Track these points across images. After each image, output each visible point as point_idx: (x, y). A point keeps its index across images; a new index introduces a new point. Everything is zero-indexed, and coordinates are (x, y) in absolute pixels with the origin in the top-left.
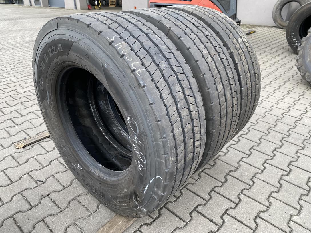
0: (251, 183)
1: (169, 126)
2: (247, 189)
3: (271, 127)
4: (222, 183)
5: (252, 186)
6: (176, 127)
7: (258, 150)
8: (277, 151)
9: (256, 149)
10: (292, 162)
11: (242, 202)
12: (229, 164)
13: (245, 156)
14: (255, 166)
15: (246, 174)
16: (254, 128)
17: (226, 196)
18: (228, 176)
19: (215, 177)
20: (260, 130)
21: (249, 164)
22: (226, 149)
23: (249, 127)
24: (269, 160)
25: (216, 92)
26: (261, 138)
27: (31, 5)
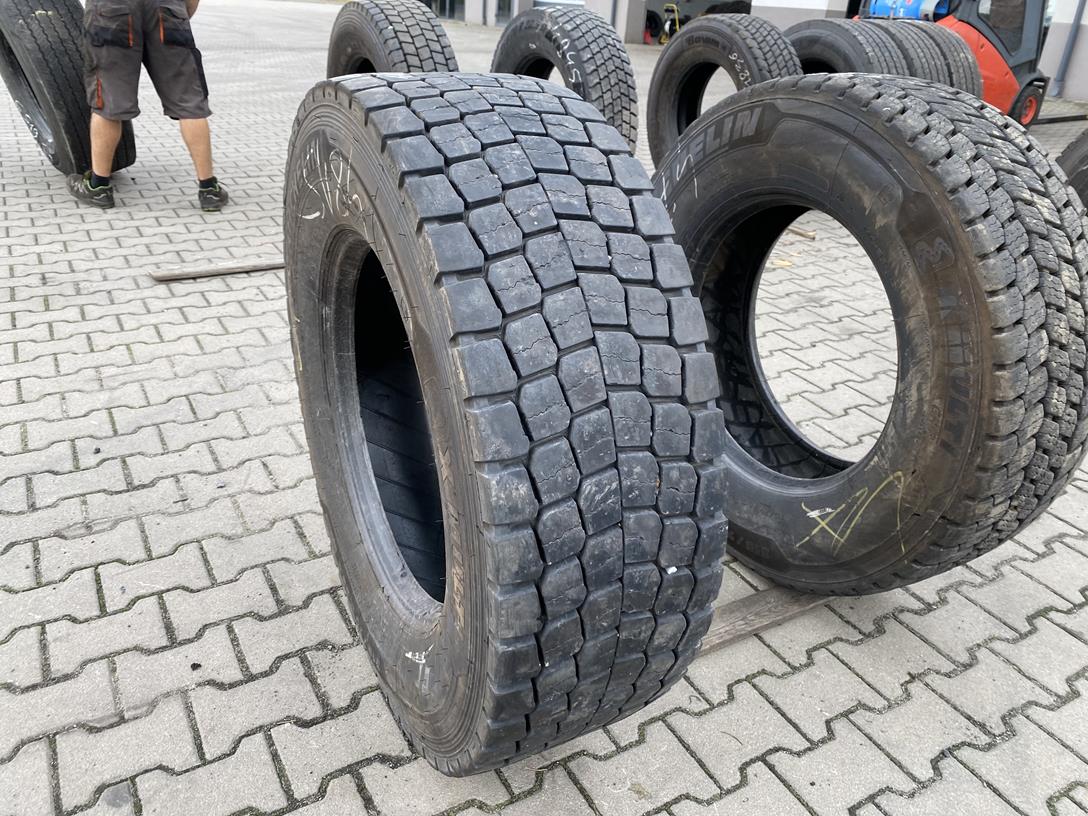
27: (485, 23)
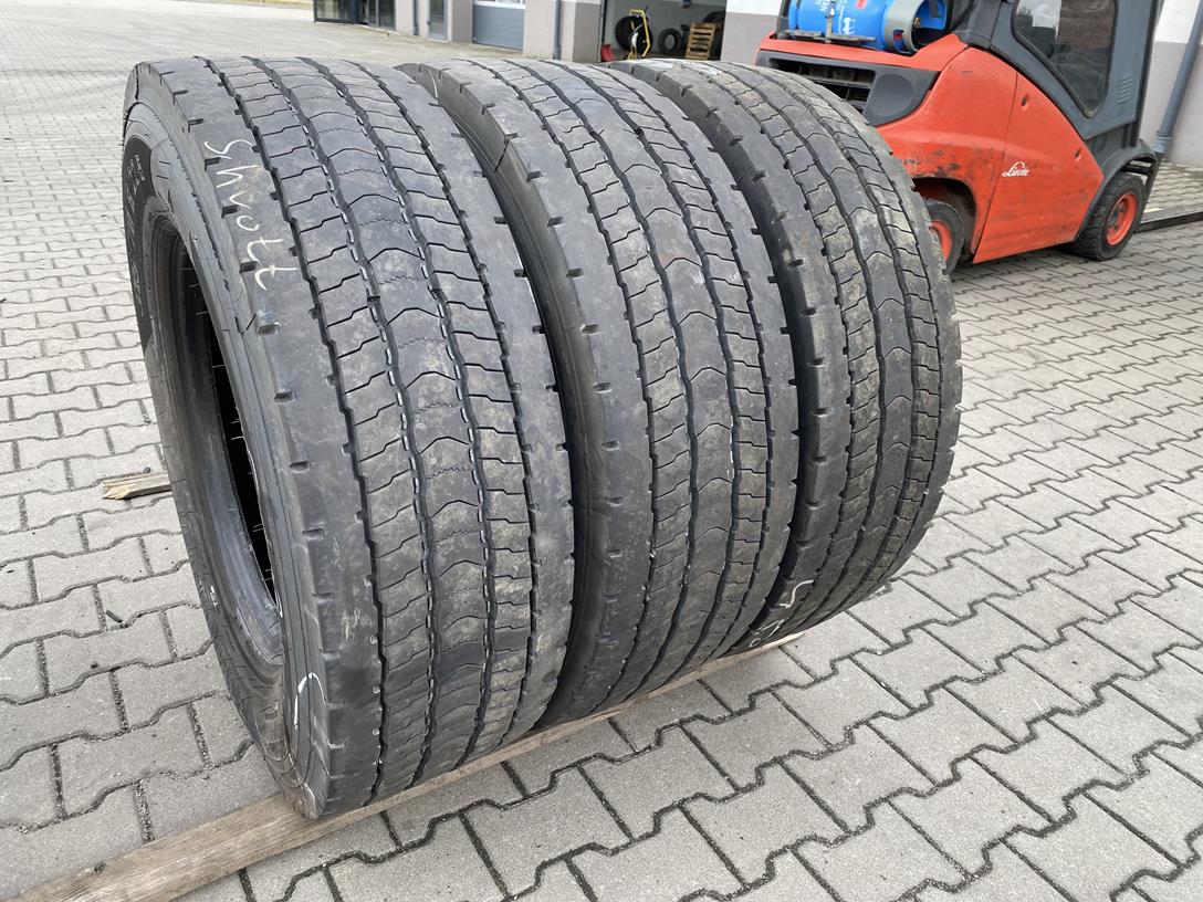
0: (856, 819)
1: (350, 494)
2: (824, 841)
3: (1083, 619)
4: (737, 789)
5: (857, 833)
6: (386, 503)
7: (969, 700)
8: (1057, 722)
9: (959, 693)
10: (1102, 784)
11: (771, 885)
12: (807, 724)
13: (894, 707)
14: (917, 761)
15: (859, 781)
16: (1003, 608)
17: (722, 843)
18: (779, 767)
19: (718, 757)
20: (1024, 622)
21: (894, 747)
22: (828, 662)
23: (981, 596)
24: (995, 750)
25: (642, 406)
26: (1010, 654)
27: (416, 33)
